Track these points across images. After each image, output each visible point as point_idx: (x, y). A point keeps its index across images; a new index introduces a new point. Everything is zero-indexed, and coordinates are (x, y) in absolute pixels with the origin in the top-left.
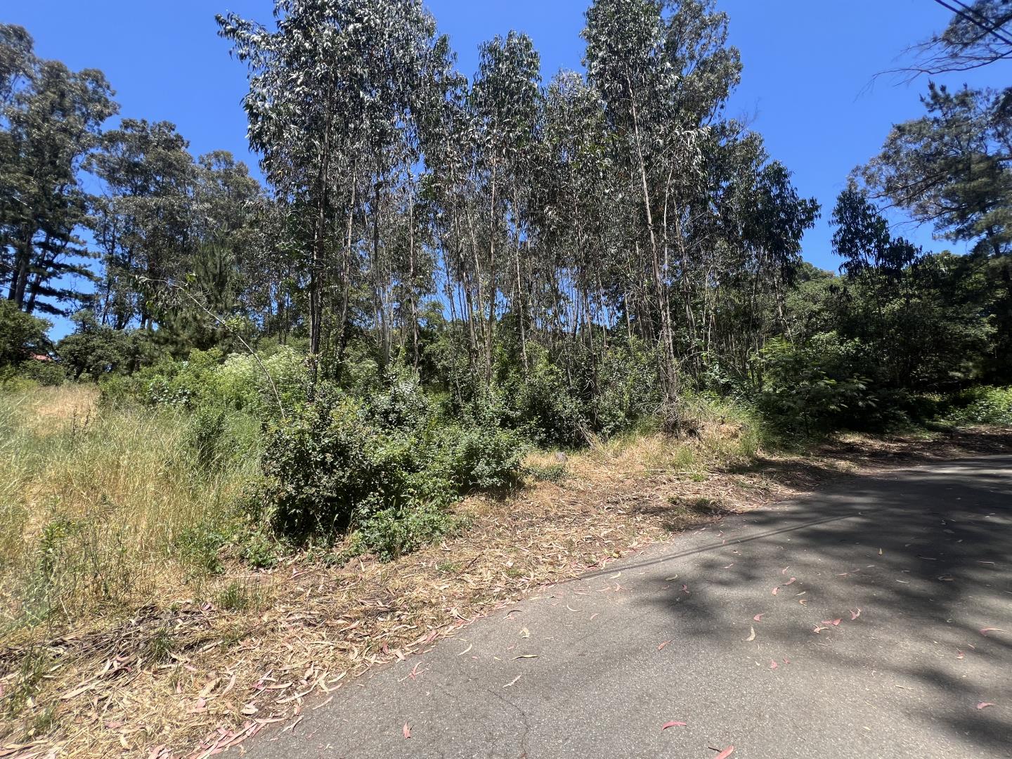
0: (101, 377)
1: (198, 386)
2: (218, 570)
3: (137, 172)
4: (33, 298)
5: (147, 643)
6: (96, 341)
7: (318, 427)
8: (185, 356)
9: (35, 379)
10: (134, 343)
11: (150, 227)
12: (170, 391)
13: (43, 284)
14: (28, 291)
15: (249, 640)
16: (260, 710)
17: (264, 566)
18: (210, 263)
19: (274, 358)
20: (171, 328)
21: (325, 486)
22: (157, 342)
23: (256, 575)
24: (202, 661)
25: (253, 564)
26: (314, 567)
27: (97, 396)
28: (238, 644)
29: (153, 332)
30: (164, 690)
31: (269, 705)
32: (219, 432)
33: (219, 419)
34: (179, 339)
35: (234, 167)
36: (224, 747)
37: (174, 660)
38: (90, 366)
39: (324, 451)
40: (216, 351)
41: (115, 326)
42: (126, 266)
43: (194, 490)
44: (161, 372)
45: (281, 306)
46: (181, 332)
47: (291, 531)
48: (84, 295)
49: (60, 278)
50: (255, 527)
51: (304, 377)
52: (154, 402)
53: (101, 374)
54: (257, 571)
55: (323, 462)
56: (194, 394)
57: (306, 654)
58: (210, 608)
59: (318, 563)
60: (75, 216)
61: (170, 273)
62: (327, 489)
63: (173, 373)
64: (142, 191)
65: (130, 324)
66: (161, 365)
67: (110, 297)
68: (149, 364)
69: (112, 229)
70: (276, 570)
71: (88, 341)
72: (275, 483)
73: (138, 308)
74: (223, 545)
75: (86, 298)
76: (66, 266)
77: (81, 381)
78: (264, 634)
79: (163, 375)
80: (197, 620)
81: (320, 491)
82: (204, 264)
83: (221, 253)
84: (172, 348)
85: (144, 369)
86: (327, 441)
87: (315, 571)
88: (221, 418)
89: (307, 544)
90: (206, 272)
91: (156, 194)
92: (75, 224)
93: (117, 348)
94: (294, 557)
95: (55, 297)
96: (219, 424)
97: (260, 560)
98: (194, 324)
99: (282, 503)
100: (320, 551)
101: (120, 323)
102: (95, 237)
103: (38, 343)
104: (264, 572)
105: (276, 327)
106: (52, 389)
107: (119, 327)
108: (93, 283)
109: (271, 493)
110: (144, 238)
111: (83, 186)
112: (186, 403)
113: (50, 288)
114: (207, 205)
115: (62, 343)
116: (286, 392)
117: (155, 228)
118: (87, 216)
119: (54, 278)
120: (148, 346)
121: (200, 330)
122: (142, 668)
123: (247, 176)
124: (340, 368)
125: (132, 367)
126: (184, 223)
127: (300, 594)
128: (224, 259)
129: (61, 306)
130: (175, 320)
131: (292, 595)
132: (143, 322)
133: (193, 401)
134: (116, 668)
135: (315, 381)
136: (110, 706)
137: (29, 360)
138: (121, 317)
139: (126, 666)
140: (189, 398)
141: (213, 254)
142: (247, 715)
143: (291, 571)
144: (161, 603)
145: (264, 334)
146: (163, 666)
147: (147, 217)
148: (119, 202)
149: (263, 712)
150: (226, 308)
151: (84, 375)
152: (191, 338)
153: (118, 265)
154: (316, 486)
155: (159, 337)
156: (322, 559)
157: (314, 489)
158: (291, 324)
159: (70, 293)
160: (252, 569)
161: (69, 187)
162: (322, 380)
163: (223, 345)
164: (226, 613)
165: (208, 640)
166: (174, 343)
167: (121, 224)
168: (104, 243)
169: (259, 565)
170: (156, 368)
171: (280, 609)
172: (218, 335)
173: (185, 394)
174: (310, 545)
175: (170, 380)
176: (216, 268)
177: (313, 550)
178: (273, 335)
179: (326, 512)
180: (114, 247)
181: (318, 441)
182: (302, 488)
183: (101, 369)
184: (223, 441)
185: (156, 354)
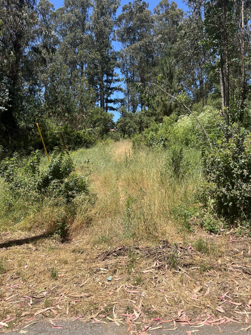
0: (131, 136)
1: (167, 135)
2: (191, 230)
3: (131, 32)
4: (107, 105)
5: (168, 258)
6: (128, 120)
7: (236, 153)
8: (161, 121)
9: (112, 139)
10: (140, 118)
11: (139, 58)
12: (157, 139)
13: (109, 98)
14: (105, 103)
15: (213, 271)
16: (225, 312)
17: (213, 232)
18: (165, 68)
19: (202, 114)
20: (153, 107)
21: (245, 190)
22: (148, 116)
23: (211, 236)
24: (192, 275)
25: (208, 230)
26: (242, 238)
27: (131, 144)
28: (208, 272)
29: (146, 111)
30: (178, 283)
31: (230, 311)
32: (181, 158)
33: (180, 151)
34: (157, 112)
35: (170, 7)
36: (211, 324)
37: (180, 270)
38: (127, 131)
39: (241, 168)
40: (173, 115)
41: (133, 111)
42: (132, 81)
43: (173, 188)
44: (152, 130)
45: (201, 82)
46: (157, 109)
47: (226, 215)
48: (121, 100)
49: (113, 94)
50: (206, 210)
51: (222, 123)
52: (151, 145)
53: (131, 134)
54: (211, 234)
55: (242, 175)
56: (166, 139)
57: (247, 290)
58: (191, 248)
59: (245, 236)
60: (114, 64)
61: (149, 79)
62: (247, 192)
63: (156, 130)
64: (134, 41)
65: (137, 109)
66: (152, 127)
67: (129, 98)
68: (147, 127)
69: (126, 65)
70: (220, 236)
71: (125, 120)
72: (214, 186)
73: (139, 101)
74: (191, 217)
75: (122, 101)
76: (114, 88)
77: (126, 138)
78: (220, 270)
79: (153, 131)
80: (186, 253)
81: (242, 193)
82: (163, 69)
83: (169, 61)
84: (154, 118)
85: (146, 130)
86: (243, 161)
87: (244, 241)
88: (181, 150)
89: (237, 224)
90: (164, 74)
91: (139, 40)
92: (114, 67)
93: (134, 122)
94: (230, 230)
95: (113, 103)
96: (180, 154)
97: (211, 228)
98: (162, 103)
99: (219, 198)
100: (245, 229)
101: (134, 110)
102: (121, 71)
103: (111, 124)
104: (214, 235)
105: (200, 96)
106: (118, 143)
107: (134, 111)
108: (123, 93)
109: (212, 192)
110: (137, 65)
111: (114, 49)
112: (163, 144)
113: (111, 99)
114: (160, 36)
115: (118, 122)
116: (210, 133)
117: (141, 58)
118: (118, 62)
119: (111, 95)
120: (145, 119)
121: (165, 105)
122: (168, 269)
123: (177, 9)
124: (242, 114)
125: (141, 129)
126: (151, 50)
127: (237, 253)
128: (171, 63)
129: (115, 106)
130: (154, 103)
131: (232, 252)
132: (142, 107)
133: (166, 143)
134: (158, 266)
135: (228, 124)
136: (159, 282)
137: (110, 131)
138: (134, 106)
139: (162, 266)
140: (164, 142)
141: (166, 62)
142: (220, 312)
143: (229, 238)
144: (169, 240)
145: (194, 102)
146: (176, 271)
147: (137, 53)
148: (127, 51)
149: (227, 314)
150: (175, 91)
151: (126, 136)
152: (161, 111)
153: (130, 82)
154: (239, 190)
155: (149, 113)
156: (247, 235)
157: (238, 191)
158: (208, 92)
159: (117, 100)
160: (207, 232)
161: (110, 51)
162: (233, 123)
163: (175, 112)
164: (199, 253)
165: (193, 265)
166: (155, 115)
167: (128, 61)
168: (124, 73)
169: (211, 231)
170: (150, 129)
171: (228, 259)
172: (173, 107)
173: (162, 140)
174: (239, 225)
175: (156, 134)
176: (168, 70)
177: (241, 228)
178: (199, 101)
179: (247, 206)
180: (127, 74)
181: (238, 161)
182: (230, 190)
183: (131, 132)
184: (183, 163)
185: (149, 122)
